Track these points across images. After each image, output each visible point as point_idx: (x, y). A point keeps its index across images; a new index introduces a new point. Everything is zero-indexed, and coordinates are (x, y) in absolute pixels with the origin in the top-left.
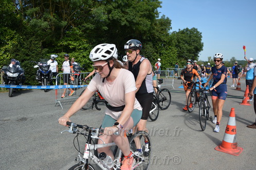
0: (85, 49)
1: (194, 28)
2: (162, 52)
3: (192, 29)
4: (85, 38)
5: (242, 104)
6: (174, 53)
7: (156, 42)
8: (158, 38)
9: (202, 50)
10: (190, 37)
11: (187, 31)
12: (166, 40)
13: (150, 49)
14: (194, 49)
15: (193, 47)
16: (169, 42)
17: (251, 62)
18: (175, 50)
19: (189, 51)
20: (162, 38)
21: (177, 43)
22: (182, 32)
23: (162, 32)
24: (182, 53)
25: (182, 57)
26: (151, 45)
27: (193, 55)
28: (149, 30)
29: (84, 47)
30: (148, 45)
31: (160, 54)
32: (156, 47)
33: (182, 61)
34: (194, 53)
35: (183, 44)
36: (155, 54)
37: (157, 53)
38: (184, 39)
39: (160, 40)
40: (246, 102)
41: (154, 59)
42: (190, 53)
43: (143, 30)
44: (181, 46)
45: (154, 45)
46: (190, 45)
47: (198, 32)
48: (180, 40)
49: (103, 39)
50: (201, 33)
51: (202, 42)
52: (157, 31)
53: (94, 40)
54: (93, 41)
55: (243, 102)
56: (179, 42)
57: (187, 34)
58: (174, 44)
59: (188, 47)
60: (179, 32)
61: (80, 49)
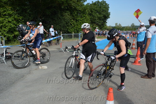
0: (10, 15)
1: (104, 1)
2: (78, 19)
3: (102, 2)
4: (10, 5)
5: (134, 64)
6: (88, 20)
7: (73, 11)
8: (74, 8)
9: (109, 18)
10: (100, 7)
11: (98, 3)
12: (80, 10)
13: (68, 16)
14: (103, 16)
15: (102, 15)
16: (83, 11)
17: (142, 26)
18: (88, 17)
19: (99, 18)
20: (78, 8)
21: (91, 12)
22: (95, 4)
23: (78, 3)
24: (94, 20)
25: (95, 23)
26: (69, 13)
27: (102, 21)
28: (66, 1)
29: (9, 13)
30: (66, 14)
31: (76, 20)
32: (73, 15)
33: (94, 26)
34: (103, 20)
35: (95, 13)
36: (72, 20)
37: (74, 20)
38: (96, 9)
39: (75, 9)
40: (137, 62)
41: (71, 25)
42: (100, 20)
43: (61, 1)
44: (93, 14)
45: (71, 13)
46: (100, 13)
47: (106, 4)
48: (92, 10)
49: (26, 7)
50: (108, 5)
51: (109, 11)
52: (74, 2)
53: (18, 8)
54: (16, 8)
55: (135, 62)
56: (92, 12)
57: (98, 5)
58: (87, 12)
59: (99, 15)
60: (92, 4)
61: (5, 15)
